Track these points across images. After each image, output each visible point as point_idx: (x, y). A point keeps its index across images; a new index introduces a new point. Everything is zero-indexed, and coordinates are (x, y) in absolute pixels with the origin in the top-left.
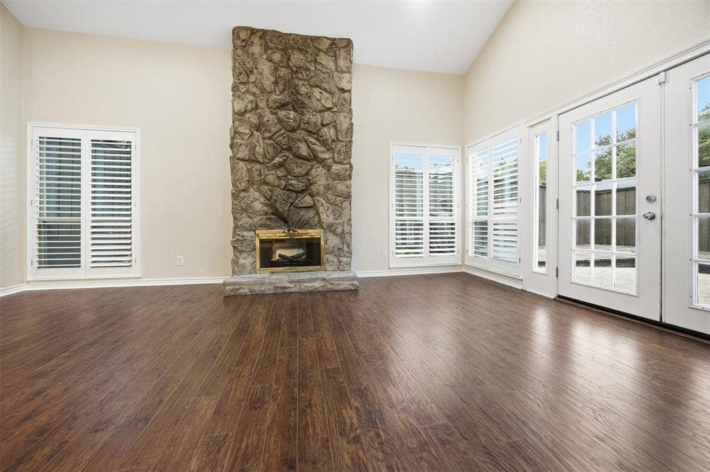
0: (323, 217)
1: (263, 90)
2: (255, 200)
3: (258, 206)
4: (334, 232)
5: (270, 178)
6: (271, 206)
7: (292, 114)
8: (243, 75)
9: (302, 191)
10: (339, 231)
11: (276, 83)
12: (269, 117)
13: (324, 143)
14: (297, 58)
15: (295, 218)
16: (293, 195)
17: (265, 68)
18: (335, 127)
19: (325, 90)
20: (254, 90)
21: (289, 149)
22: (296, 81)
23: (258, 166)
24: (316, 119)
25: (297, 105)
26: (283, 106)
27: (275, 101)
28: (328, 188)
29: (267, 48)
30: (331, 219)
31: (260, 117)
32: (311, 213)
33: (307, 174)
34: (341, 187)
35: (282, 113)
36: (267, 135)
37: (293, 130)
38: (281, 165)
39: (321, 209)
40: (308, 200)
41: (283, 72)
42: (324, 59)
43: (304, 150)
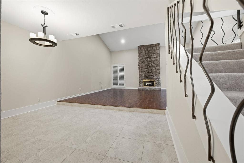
0: (155, 77)
1: (143, 56)
2: (143, 74)
3: (143, 75)
4: (157, 80)
5: (145, 71)
6: (145, 75)
7: (149, 59)
8: (140, 53)
9: (151, 73)
10: (158, 80)
11: (145, 54)
12: (145, 60)
13: (154, 64)
14: (149, 49)
15: (149, 77)
16: (149, 73)
17: (144, 52)
18: (157, 60)
19: (154, 54)
20: (142, 56)
21: (148, 65)
22: (149, 53)
23: (143, 69)
24: (153, 59)
25: (150, 57)
26: (147, 58)
27: (145, 57)
28: (155, 72)
29: (144, 48)
30: (156, 78)
31: (143, 60)
32: (152, 76)
33: (151, 69)
34: (158, 71)
35: (147, 59)
36: (144, 63)
37: (149, 62)
38: (147, 68)
39: (154, 76)
40: (152, 74)
41: (147, 52)
42: (154, 48)
43: (151, 65)
